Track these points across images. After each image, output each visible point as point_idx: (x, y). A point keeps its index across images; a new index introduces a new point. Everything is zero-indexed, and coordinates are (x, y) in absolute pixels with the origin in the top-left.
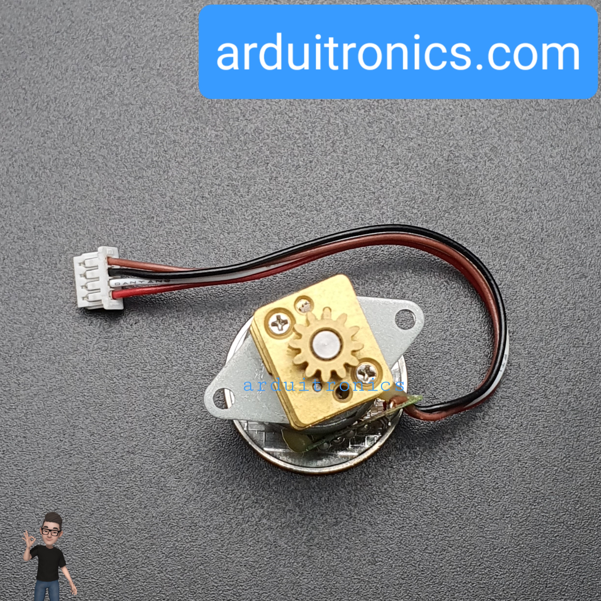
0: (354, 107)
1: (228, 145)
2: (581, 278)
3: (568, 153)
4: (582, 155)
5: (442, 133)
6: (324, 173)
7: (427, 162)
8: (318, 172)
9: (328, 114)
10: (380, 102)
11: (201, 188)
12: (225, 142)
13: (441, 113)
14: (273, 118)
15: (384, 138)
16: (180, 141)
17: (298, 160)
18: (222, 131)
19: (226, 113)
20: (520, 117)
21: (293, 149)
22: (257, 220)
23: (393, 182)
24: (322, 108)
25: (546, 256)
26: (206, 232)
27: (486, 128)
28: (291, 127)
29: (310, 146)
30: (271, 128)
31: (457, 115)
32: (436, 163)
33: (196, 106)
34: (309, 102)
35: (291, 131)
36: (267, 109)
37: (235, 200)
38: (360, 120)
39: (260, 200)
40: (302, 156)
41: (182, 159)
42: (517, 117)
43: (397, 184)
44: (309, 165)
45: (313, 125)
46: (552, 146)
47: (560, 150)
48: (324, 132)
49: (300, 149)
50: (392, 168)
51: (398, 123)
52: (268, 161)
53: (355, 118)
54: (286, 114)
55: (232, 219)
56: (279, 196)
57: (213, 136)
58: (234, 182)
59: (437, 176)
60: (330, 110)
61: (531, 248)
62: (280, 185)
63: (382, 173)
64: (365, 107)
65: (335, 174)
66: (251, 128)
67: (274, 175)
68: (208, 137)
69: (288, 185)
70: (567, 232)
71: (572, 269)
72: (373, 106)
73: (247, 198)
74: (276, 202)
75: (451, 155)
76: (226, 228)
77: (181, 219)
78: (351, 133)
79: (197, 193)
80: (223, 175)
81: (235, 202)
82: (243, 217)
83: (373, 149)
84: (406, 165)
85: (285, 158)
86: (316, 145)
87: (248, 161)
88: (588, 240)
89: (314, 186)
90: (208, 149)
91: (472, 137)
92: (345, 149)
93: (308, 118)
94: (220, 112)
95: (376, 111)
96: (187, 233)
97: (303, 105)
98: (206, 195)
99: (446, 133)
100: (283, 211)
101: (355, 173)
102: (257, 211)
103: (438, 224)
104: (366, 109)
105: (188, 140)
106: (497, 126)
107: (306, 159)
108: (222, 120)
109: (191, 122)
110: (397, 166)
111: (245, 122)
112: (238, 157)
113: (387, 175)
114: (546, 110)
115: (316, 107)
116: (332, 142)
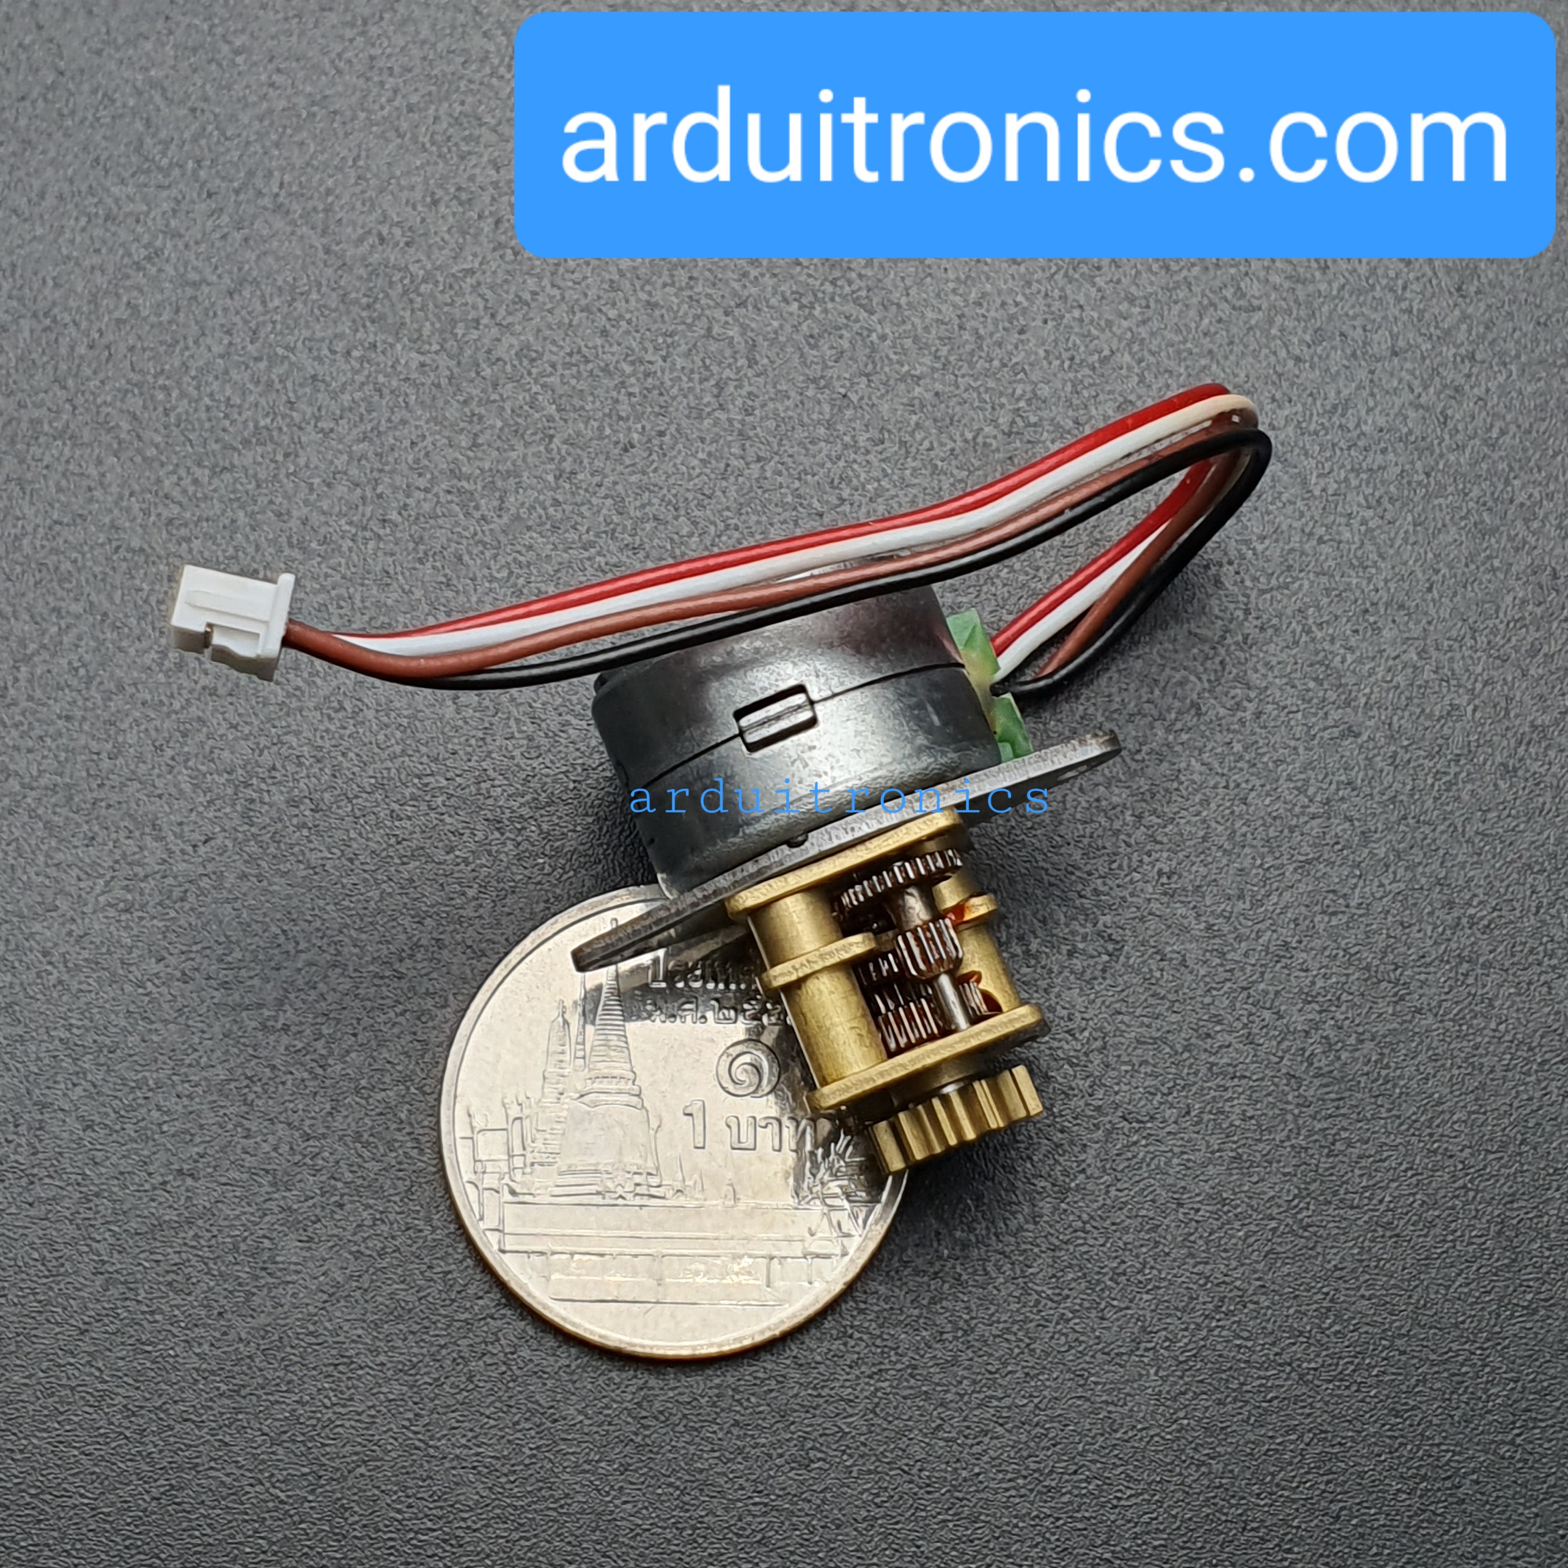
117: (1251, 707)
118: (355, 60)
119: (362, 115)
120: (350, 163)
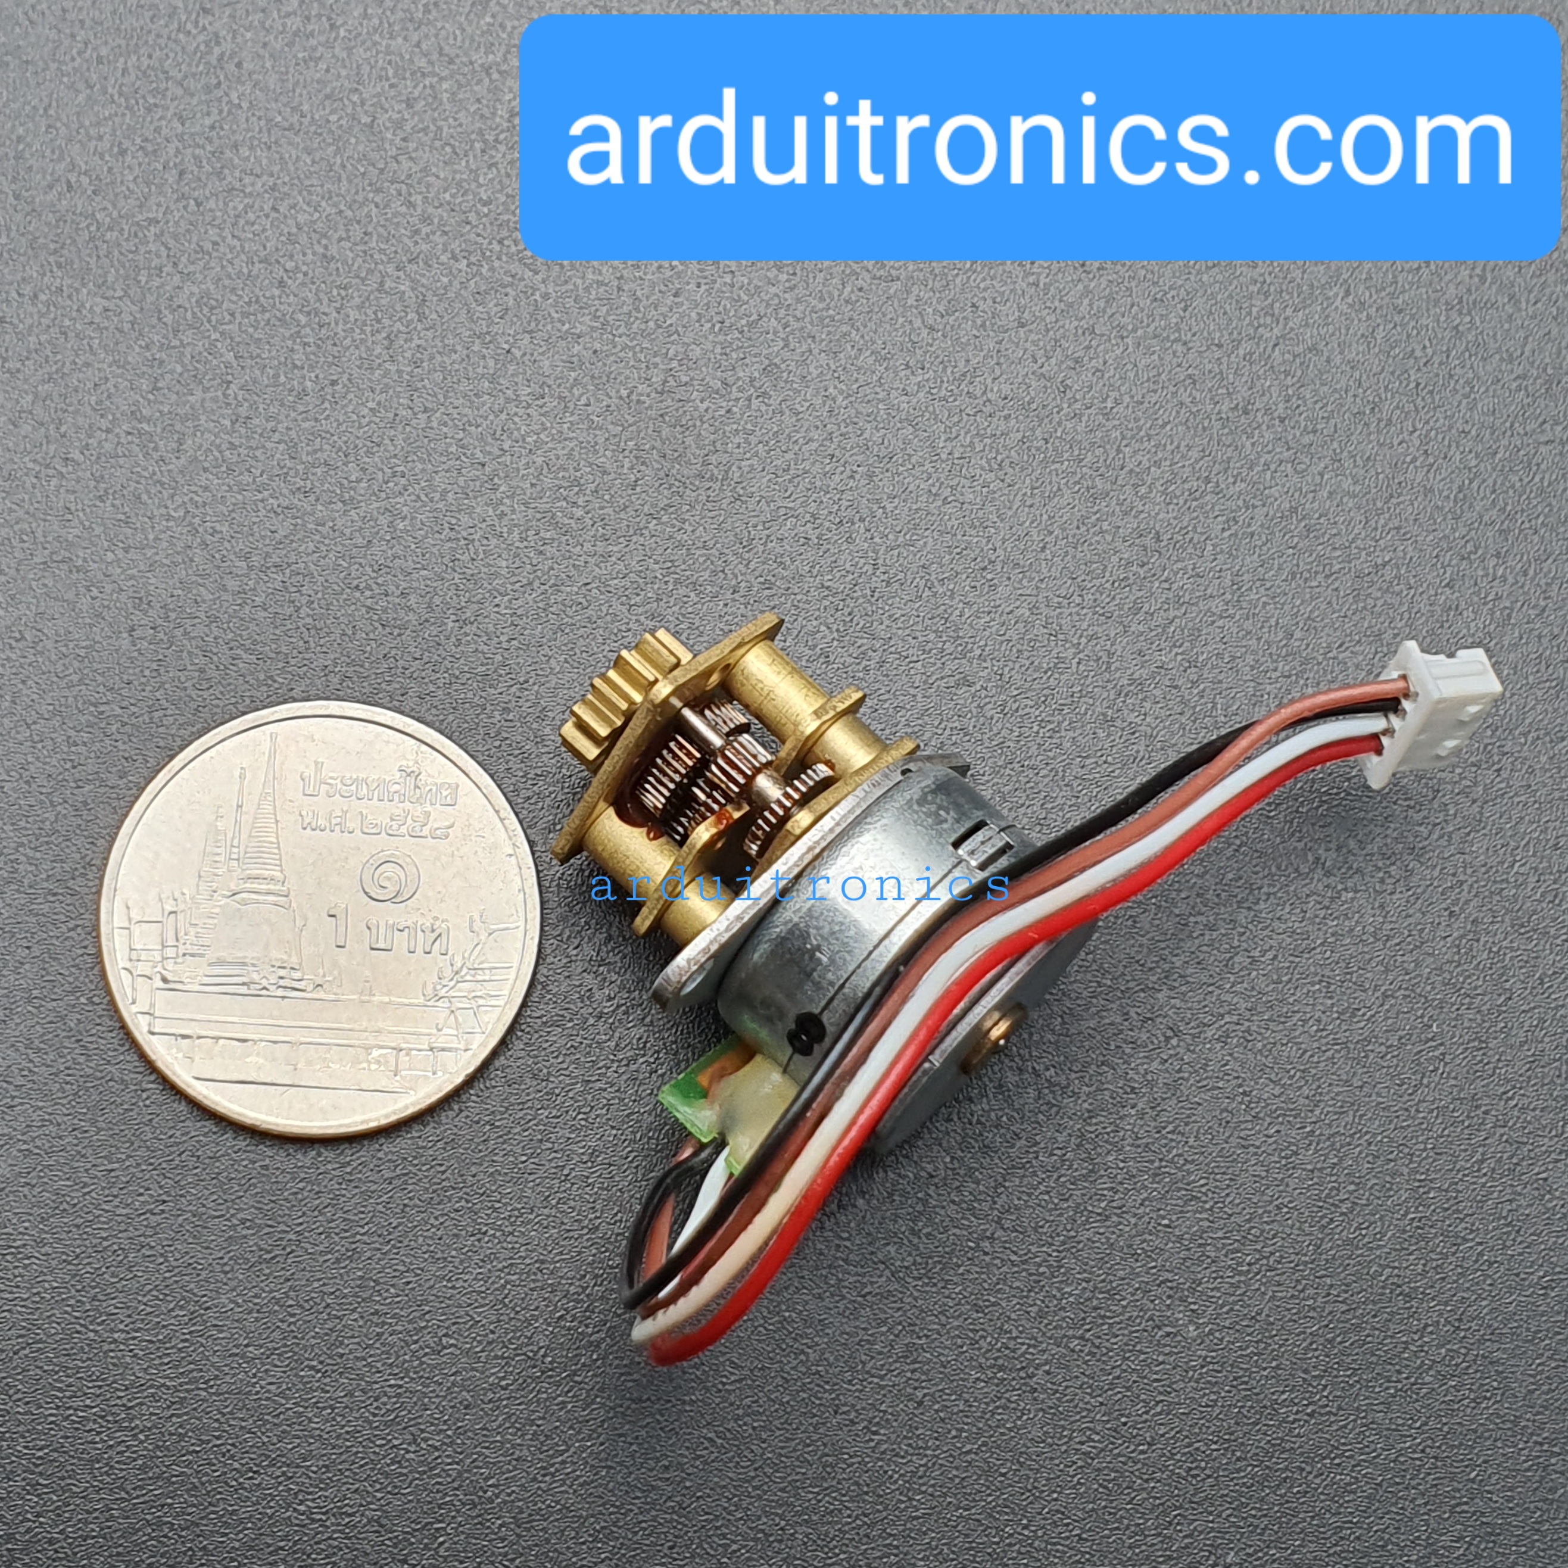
0: (445, 251)
1: (134, 335)
2: (957, 685)
3: (945, 385)
4: (978, 393)
5: (651, 324)
6: (366, 411)
7: (613, 394)
8: (350, 408)
9: (381, 267)
10: (506, 242)
11: (63, 436)
12: (127, 327)
13: (649, 277)
14: (245, 270)
15: (512, 332)
16: (15, 321)
17: (304, 377)
18: (120, 298)
19: (131, 256)
20: (836, 293)
21: (292, 350)
22: (197, 520)
23: (529, 439)
24: (365, 252)
25: (880, 630)
26: (72, 544)
27: (755, 317)
28: (288, 296)
29: (335, 345)
30: (241, 297)
31: (688, 283)
32: (634, 397)
33: (58, 235)
34: (336, 236)
35: (289, 305)
36: (232, 249)
37: (145, 469)
38: (456, 284)
39: (205, 470)
40: (312, 368)
41: (19, 365)
42: (829, 293)
43: (539, 444)
44: (328, 389)
45: (343, 293)
46: (908, 366)
47: (926, 376)
48: (370, 312)
49: (308, 349)
50: (529, 406)
51: (546, 296)
52: (230, 378)
53: (445, 280)
54: (278, 262)
55: (137, 515)
56: (254, 463)
57: (98, 310)
58: (145, 426)
59: (634, 428)
60: (384, 258)
61: (847, 611)
62: (256, 436)
63: (503, 416)
64: (470, 253)
65: (391, 415)
66: (192, 294)
67: (243, 411)
68: (84, 312)
69: (276, 437)
70: (934, 576)
71: (939, 665)
72: (488, 253)
73: (175, 465)
74: (247, 478)
75: (670, 379)
76: (121, 537)
77: (11, 510)
78: (434, 316)
79: (52, 447)
80: (118, 408)
81: (146, 474)
82: (163, 511)
83: (484, 357)
84: (561, 398)
85: (271, 372)
86: (348, 342)
87: (181, 374)
88: (980, 596)
89: (340, 443)
90: (85, 342)
91: (721, 338)
92: (419, 355)
93: (330, 275)
94: (116, 253)
95: (497, 264)
96: (26, 545)
97: (319, 242)
98: (76, 455)
99: (660, 327)
100: (262, 501)
101: (438, 415)
102: (197, 498)
103: (632, 546)
104: (473, 259)
105: (36, 317)
106: (782, 312)
107: (321, 376)
108: (122, 272)
109: (44, 275)
110: (540, 402)
111: (177, 278)
112: (156, 363)
113: (515, 423)
114: (898, 279)
115: (351, 249)
116: (388, 337)
117: (876, 657)
118: (47, 12)
119: (53, 66)
120: (41, 112)
